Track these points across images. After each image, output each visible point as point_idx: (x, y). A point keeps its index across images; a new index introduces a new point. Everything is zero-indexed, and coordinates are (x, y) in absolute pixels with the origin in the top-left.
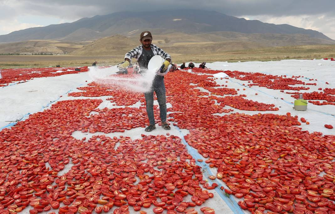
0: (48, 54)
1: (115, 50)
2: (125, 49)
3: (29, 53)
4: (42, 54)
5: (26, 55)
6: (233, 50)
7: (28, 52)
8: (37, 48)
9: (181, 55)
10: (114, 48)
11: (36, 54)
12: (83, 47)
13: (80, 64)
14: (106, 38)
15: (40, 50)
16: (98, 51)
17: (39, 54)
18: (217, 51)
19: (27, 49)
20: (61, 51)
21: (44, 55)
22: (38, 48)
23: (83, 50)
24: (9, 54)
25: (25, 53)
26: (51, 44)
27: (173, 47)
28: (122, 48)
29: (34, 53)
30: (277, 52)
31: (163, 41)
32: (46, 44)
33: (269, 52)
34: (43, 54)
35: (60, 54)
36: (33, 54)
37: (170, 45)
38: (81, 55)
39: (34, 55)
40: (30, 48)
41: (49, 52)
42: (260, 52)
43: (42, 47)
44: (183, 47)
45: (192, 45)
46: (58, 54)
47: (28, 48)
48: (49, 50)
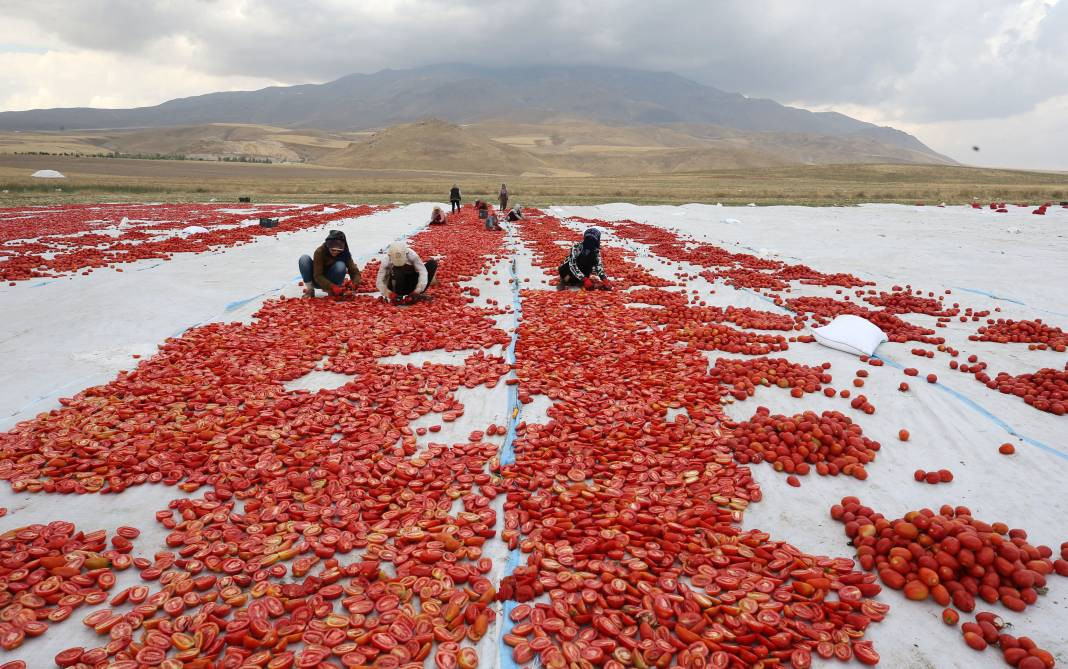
0: (260, 162)
1: (427, 158)
2: (452, 155)
3: (210, 157)
4: (243, 160)
5: (201, 160)
6: (713, 168)
7: (208, 152)
8: (230, 144)
9: (589, 175)
10: (426, 153)
11: (227, 160)
12: (350, 145)
13: (325, 192)
14: (408, 125)
15: (241, 148)
16: (386, 158)
17: (235, 160)
18: (676, 169)
19: (204, 147)
20: (293, 153)
21: (250, 161)
22: (236, 144)
23: (349, 154)
24: (158, 157)
25: (201, 156)
26: (268, 136)
27: (571, 155)
28: (447, 152)
29: (222, 157)
30: (816, 177)
31: (548, 141)
32: (256, 135)
33: (797, 177)
34: (247, 159)
35: (292, 160)
36: (220, 159)
37: (564, 150)
38: (343, 166)
39: (222, 162)
40: (213, 142)
41: (262, 156)
42: (777, 175)
43: (245, 143)
44: (594, 157)
45: (617, 152)
46: (285, 161)
47: (208, 144)
48: (263, 151)
